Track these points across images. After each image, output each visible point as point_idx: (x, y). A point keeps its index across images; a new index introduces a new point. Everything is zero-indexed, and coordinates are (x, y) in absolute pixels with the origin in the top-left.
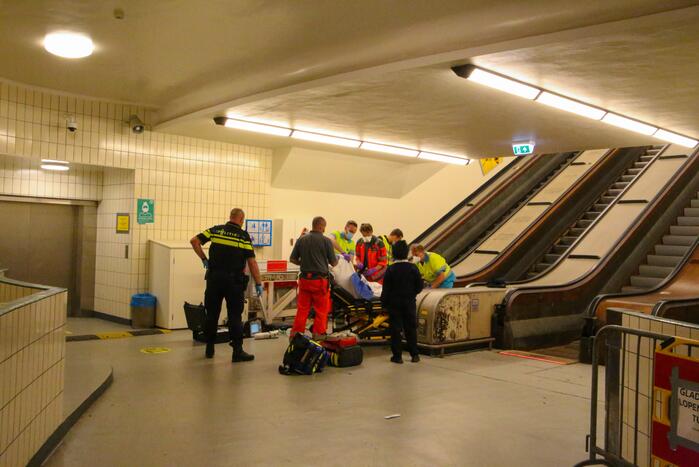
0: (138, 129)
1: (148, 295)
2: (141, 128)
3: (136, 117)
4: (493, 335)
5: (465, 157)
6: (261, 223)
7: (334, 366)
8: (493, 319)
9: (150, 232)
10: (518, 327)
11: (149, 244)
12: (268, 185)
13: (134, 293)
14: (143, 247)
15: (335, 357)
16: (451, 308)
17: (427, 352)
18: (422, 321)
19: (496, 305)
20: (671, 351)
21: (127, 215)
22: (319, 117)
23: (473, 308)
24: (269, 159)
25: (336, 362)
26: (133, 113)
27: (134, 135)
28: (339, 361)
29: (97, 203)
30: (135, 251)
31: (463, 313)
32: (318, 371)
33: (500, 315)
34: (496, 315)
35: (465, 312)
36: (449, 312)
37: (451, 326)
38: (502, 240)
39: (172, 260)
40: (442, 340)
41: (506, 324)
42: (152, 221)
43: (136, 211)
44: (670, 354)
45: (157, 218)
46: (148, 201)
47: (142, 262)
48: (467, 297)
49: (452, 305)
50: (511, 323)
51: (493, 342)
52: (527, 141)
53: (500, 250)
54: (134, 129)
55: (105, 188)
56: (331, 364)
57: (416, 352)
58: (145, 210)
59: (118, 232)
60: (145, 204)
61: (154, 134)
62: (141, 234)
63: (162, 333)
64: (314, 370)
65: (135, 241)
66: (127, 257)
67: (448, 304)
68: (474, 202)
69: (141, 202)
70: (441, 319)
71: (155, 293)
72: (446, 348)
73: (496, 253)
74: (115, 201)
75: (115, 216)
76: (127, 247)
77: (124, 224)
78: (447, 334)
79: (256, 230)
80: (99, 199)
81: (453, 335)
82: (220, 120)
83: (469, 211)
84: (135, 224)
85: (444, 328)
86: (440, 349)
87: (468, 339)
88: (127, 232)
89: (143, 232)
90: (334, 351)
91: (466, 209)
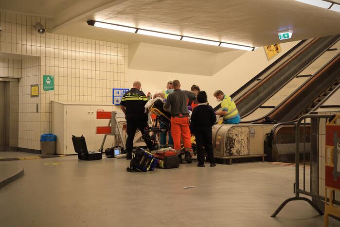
0: (41, 31)
1: (51, 134)
2: (43, 30)
3: (39, 24)
4: (265, 153)
5: (251, 46)
6: (122, 91)
7: (162, 168)
8: (265, 142)
9: (52, 96)
10: (281, 148)
11: (51, 103)
12: (126, 67)
13: (43, 133)
14: (48, 105)
15: (162, 163)
16: (236, 135)
17: (221, 161)
18: (218, 143)
19: (267, 134)
20: (335, 123)
21: (37, 85)
22: (151, 18)
23: (251, 135)
24: (127, 51)
25: (163, 166)
26: (38, 21)
27: (39, 35)
28: (164, 165)
29: (18, 80)
30: (42, 108)
31: (245, 138)
32: (150, 170)
33: (269, 141)
34: (266, 140)
35: (246, 138)
36: (235, 137)
37: (237, 146)
38: (277, 100)
39: (65, 112)
40: (231, 154)
41: (273, 145)
42: (53, 89)
43: (42, 83)
44: (334, 125)
45: (56, 87)
46: (50, 77)
47: (47, 115)
48: (247, 129)
49: (237, 133)
50: (277, 145)
51: (265, 157)
52: (287, 30)
53: (276, 105)
54: (39, 31)
55: (23, 70)
56: (159, 167)
57: (214, 161)
58: (48, 82)
59: (32, 96)
60: (48, 78)
61: (52, 35)
62: (46, 97)
63: (60, 157)
64: (148, 169)
65: (43, 101)
66: (37, 112)
67: (234, 132)
68: (261, 78)
69: (45, 77)
70: (230, 142)
71: (55, 133)
72: (233, 159)
73: (273, 107)
74: (30, 78)
75: (30, 87)
76: (37, 105)
77: (35, 91)
78: (234, 151)
79: (120, 95)
80: (19, 77)
81: (238, 152)
82: (91, 22)
83: (258, 84)
84: (42, 91)
85: (232, 147)
86: (229, 159)
87: (248, 155)
88: (37, 96)
89: (48, 96)
90: (161, 159)
91: (256, 82)
